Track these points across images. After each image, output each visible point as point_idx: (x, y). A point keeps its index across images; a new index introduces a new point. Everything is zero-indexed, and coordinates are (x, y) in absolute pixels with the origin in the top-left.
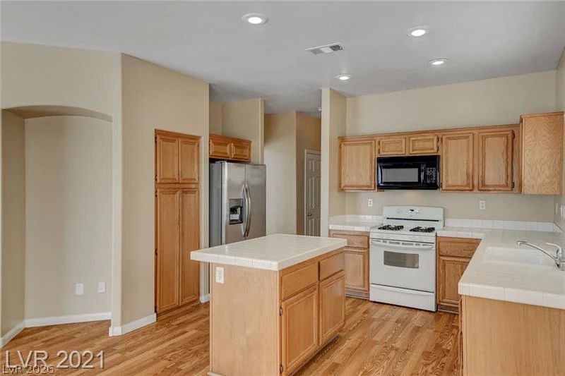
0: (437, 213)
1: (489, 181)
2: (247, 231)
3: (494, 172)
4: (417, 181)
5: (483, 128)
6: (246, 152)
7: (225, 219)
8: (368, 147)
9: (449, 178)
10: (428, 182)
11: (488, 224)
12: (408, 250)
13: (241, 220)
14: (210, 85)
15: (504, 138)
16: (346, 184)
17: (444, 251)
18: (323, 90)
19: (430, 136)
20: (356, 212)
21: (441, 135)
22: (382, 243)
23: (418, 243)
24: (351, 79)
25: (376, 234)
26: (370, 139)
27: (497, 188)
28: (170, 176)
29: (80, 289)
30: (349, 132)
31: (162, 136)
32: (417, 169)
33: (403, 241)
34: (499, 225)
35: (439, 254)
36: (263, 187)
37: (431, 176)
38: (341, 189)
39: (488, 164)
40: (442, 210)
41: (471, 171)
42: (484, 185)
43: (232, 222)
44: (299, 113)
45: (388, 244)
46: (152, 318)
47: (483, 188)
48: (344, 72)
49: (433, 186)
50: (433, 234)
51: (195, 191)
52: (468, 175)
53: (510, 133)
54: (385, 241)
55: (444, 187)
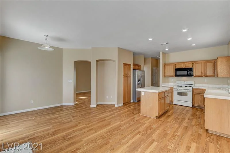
0: (192, 83)
1: (207, 74)
2: (141, 86)
3: (209, 72)
4: (186, 74)
5: (206, 61)
6: (140, 68)
7: (137, 84)
8: (172, 66)
9: (196, 74)
10: (190, 74)
11: (207, 85)
12: (184, 92)
13: (140, 84)
14: (133, 53)
15: (212, 63)
16: (166, 75)
17: (195, 92)
18: (160, 52)
19: (190, 63)
20: (168, 82)
21: (193, 62)
22: (177, 90)
23: (187, 90)
24: (169, 49)
25: (175, 87)
26: (173, 64)
27: (210, 76)
28: (125, 73)
29: (107, 97)
30: (166, 62)
31: (125, 64)
32: (186, 72)
33: (183, 89)
34: (210, 86)
35: (193, 93)
36: (144, 76)
37: (191, 73)
38: (165, 76)
39: (207, 70)
40: (194, 82)
41: (202, 72)
42: (206, 75)
43: (138, 84)
44: (152, 58)
45: (179, 90)
46: (122, 104)
47: (206, 76)
48: (167, 48)
49: (191, 75)
50: (192, 88)
51: (130, 77)
52: (201, 73)
53: (214, 62)
54: (178, 89)
55: (194, 76)
